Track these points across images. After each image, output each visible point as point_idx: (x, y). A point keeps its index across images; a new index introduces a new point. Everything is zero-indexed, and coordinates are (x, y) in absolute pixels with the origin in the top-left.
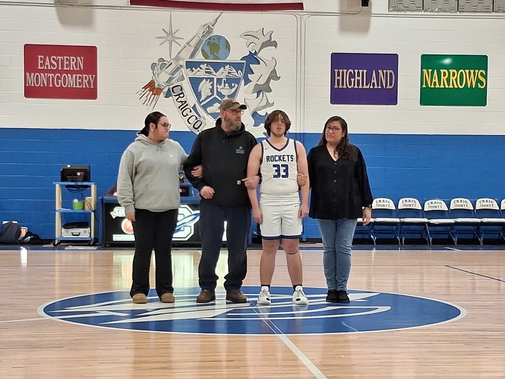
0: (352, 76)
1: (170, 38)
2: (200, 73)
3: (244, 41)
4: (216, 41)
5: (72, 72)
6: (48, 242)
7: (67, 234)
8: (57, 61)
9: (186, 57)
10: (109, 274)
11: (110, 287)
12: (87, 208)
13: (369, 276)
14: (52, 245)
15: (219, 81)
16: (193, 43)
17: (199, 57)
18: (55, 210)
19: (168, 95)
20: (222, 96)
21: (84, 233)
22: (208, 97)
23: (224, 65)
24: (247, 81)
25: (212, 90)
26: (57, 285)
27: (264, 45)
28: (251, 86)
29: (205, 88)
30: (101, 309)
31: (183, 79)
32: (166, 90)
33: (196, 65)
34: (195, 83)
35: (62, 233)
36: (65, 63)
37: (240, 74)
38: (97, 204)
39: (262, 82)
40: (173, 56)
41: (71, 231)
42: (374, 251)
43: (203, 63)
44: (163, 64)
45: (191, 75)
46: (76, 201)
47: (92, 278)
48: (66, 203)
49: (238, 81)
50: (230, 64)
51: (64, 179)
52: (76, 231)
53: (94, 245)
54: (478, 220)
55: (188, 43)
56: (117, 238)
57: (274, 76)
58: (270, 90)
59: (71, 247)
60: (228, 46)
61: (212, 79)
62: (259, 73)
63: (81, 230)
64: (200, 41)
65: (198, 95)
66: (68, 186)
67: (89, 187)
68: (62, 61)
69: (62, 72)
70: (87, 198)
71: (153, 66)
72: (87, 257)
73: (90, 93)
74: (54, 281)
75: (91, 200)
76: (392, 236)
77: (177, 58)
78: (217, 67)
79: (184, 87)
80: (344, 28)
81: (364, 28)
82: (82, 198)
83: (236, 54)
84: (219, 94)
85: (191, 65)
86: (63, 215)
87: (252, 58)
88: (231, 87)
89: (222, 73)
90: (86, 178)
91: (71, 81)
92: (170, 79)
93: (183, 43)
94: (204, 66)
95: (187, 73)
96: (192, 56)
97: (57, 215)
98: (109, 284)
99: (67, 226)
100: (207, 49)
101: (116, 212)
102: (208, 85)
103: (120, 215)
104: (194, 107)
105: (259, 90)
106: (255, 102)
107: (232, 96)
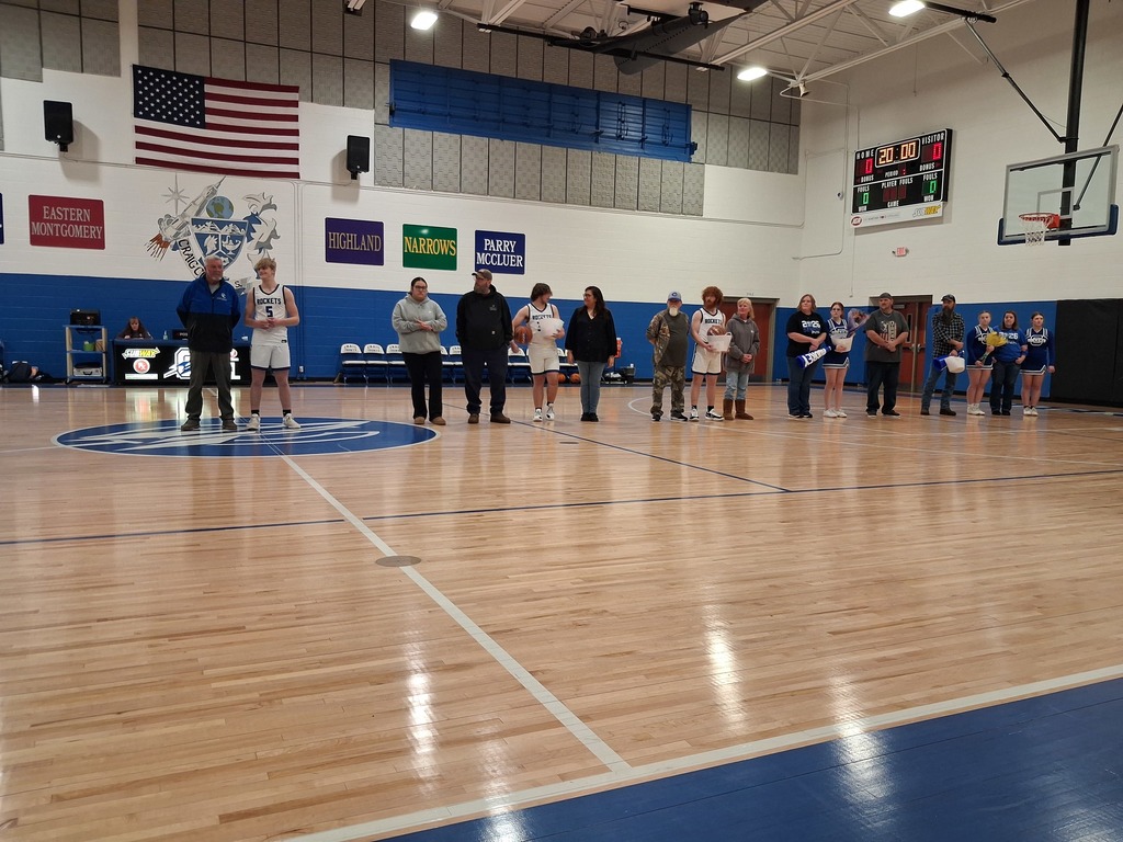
0: (344, 238)
1: (176, 196)
2: (206, 230)
3: (246, 203)
4: (220, 202)
5: (79, 223)
6: (60, 380)
7: (79, 373)
8: (63, 213)
9: (192, 214)
10: (122, 409)
11: (124, 420)
12: (98, 350)
13: (363, 409)
14: (64, 384)
15: (224, 237)
16: (199, 202)
17: (204, 215)
18: (66, 352)
19: (175, 248)
20: (227, 251)
21: (96, 373)
22: (213, 252)
23: (228, 223)
24: (250, 239)
25: (217, 245)
26: (70, 418)
27: (265, 208)
28: (253, 243)
29: (210, 243)
30: (116, 438)
31: (189, 234)
32: (173, 243)
33: (203, 222)
34: (201, 238)
35: (73, 372)
36: (72, 214)
37: (243, 232)
38: (107, 346)
39: (263, 240)
40: (180, 213)
41: (82, 371)
42: (367, 388)
43: (209, 221)
44: (169, 220)
45: (197, 231)
46: (87, 343)
47: (106, 412)
48: (77, 344)
49: (241, 238)
50: (234, 223)
51: (73, 322)
52: (88, 370)
53: (106, 383)
54: (452, 363)
55: (194, 202)
56: (129, 377)
57: (274, 235)
58: (271, 248)
59: (83, 385)
60: (231, 207)
61: (217, 236)
62: (260, 232)
63: (93, 370)
64: (205, 201)
65: (204, 249)
66: (78, 329)
67: (100, 330)
68: (69, 213)
69: (68, 222)
70: (99, 340)
71: (160, 221)
72: (100, 394)
73: (99, 244)
74: (67, 414)
75: (103, 342)
76: (380, 376)
77: (183, 215)
78: (221, 225)
79: (190, 241)
80: (336, 197)
81: (354, 199)
82: (93, 341)
83: (239, 214)
84: (223, 249)
85: (196, 222)
86: (73, 355)
87: (254, 219)
88: (235, 244)
89: (227, 231)
90: (97, 321)
91: (78, 231)
92: (177, 234)
93: (189, 202)
94: (209, 224)
95: (193, 229)
96: (198, 213)
97: (68, 355)
98: (123, 417)
99: (78, 365)
100: (212, 209)
101: (128, 354)
102: (214, 240)
103: (132, 356)
104: (201, 260)
105: (261, 247)
106: (257, 257)
107: (236, 252)
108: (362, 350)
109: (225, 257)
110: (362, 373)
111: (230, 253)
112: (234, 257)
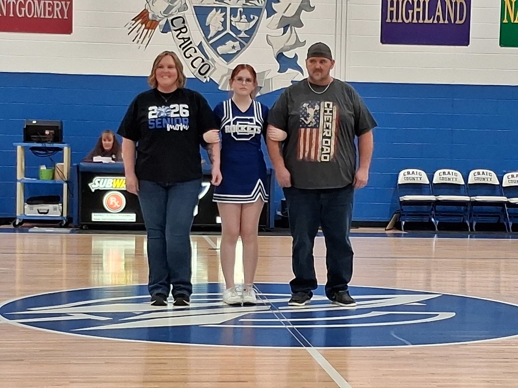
0: (410, 6)
6: (7, 221)
7: (32, 211)
10: (86, 265)
11: (87, 282)
12: (58, 178)
13: (429, 272)
14: (11, 226)
15: (234, 11)
18: (16, 181)
19: (166, 29)
20: (238, 32)
21: (54, 211)
22: (219, 33)
24: (271, 12)
25: (224, 24)
26: (18, 278)
28: (276, 18)
29: (215, 20)
31: (185, 8)
32: (163, 22)
34: (202, 13)
35: (25, 210)
38: (70, 173)
39: (290, 13)
41: (36, 207)
42: (435, 239)
45: (197, 2)
46: (43, 168)
47: (64, 269)
48: (31, 171)
49: (258, 12)
51: (27, 139)
52: (44, 207)
53: (66, 226)
56: (96, 217)
57: (306, 5)
58: (300, 25)
59: (36, 229)
61: (224, 9)
63: (50, 207)
65: (206, 29)
66: (33, 149)
67: (61, 149)
70: (58, 165)
73: (64, 26)
74: (14, 272)
75: (64, 167)
76: (458, 219)
79: (187, 19)
82: (51, 165)
84: (233, 28)
86: (26, 186)
88: (250, 20)
89: (238, 2)
90: (57, 138)
91: (39, 9)
92: (169, 8)
97: (19, 184)
98: (86, 278)
99: (31, 200)
101: (96, 184)
102: (219, 16)
103: (101, 187)
104: (200, 46)
105: (286, 25)
106: (281, 40)
107: (251, 32)
108: (431, 178)
109: (235, 40)
110: (428, 215)
111: (243, 35)
112: (247, 40)
